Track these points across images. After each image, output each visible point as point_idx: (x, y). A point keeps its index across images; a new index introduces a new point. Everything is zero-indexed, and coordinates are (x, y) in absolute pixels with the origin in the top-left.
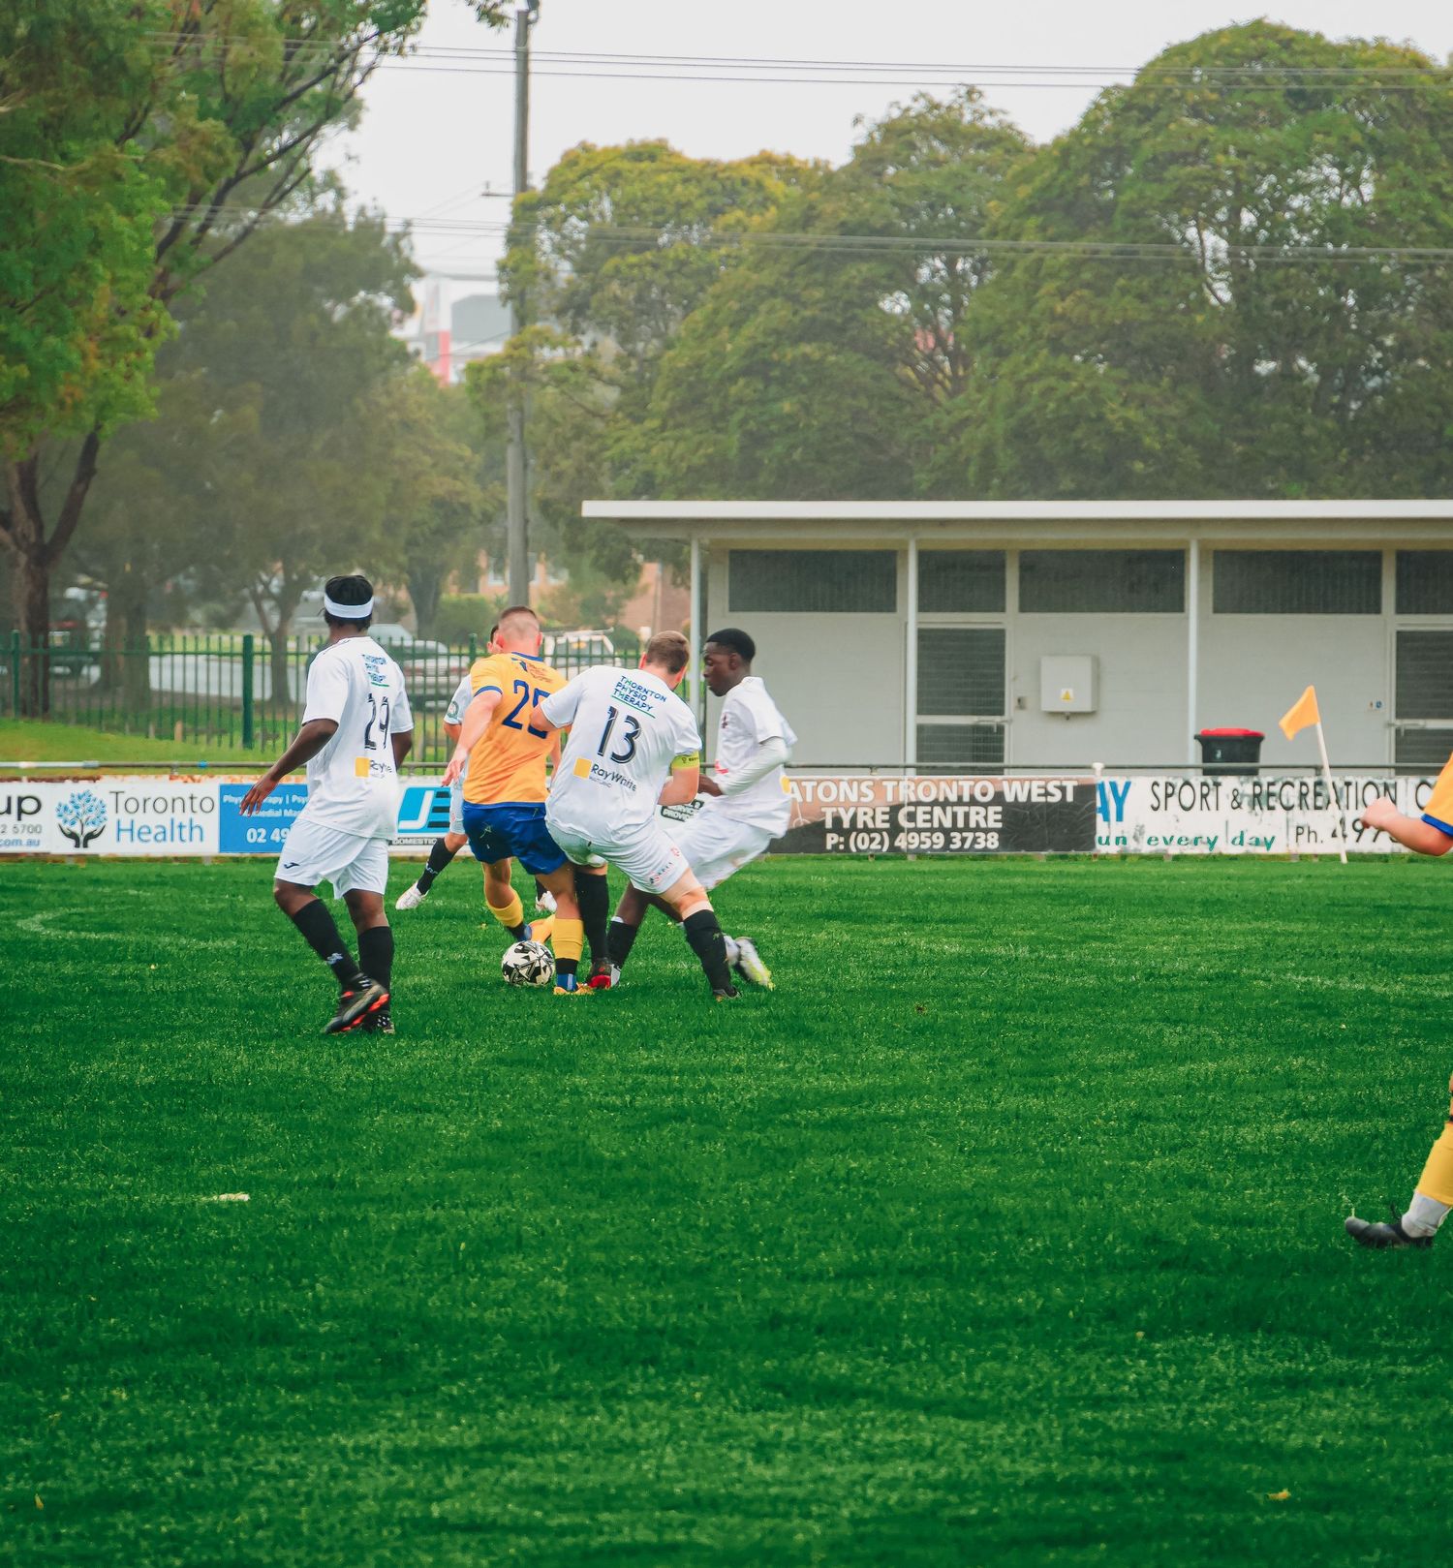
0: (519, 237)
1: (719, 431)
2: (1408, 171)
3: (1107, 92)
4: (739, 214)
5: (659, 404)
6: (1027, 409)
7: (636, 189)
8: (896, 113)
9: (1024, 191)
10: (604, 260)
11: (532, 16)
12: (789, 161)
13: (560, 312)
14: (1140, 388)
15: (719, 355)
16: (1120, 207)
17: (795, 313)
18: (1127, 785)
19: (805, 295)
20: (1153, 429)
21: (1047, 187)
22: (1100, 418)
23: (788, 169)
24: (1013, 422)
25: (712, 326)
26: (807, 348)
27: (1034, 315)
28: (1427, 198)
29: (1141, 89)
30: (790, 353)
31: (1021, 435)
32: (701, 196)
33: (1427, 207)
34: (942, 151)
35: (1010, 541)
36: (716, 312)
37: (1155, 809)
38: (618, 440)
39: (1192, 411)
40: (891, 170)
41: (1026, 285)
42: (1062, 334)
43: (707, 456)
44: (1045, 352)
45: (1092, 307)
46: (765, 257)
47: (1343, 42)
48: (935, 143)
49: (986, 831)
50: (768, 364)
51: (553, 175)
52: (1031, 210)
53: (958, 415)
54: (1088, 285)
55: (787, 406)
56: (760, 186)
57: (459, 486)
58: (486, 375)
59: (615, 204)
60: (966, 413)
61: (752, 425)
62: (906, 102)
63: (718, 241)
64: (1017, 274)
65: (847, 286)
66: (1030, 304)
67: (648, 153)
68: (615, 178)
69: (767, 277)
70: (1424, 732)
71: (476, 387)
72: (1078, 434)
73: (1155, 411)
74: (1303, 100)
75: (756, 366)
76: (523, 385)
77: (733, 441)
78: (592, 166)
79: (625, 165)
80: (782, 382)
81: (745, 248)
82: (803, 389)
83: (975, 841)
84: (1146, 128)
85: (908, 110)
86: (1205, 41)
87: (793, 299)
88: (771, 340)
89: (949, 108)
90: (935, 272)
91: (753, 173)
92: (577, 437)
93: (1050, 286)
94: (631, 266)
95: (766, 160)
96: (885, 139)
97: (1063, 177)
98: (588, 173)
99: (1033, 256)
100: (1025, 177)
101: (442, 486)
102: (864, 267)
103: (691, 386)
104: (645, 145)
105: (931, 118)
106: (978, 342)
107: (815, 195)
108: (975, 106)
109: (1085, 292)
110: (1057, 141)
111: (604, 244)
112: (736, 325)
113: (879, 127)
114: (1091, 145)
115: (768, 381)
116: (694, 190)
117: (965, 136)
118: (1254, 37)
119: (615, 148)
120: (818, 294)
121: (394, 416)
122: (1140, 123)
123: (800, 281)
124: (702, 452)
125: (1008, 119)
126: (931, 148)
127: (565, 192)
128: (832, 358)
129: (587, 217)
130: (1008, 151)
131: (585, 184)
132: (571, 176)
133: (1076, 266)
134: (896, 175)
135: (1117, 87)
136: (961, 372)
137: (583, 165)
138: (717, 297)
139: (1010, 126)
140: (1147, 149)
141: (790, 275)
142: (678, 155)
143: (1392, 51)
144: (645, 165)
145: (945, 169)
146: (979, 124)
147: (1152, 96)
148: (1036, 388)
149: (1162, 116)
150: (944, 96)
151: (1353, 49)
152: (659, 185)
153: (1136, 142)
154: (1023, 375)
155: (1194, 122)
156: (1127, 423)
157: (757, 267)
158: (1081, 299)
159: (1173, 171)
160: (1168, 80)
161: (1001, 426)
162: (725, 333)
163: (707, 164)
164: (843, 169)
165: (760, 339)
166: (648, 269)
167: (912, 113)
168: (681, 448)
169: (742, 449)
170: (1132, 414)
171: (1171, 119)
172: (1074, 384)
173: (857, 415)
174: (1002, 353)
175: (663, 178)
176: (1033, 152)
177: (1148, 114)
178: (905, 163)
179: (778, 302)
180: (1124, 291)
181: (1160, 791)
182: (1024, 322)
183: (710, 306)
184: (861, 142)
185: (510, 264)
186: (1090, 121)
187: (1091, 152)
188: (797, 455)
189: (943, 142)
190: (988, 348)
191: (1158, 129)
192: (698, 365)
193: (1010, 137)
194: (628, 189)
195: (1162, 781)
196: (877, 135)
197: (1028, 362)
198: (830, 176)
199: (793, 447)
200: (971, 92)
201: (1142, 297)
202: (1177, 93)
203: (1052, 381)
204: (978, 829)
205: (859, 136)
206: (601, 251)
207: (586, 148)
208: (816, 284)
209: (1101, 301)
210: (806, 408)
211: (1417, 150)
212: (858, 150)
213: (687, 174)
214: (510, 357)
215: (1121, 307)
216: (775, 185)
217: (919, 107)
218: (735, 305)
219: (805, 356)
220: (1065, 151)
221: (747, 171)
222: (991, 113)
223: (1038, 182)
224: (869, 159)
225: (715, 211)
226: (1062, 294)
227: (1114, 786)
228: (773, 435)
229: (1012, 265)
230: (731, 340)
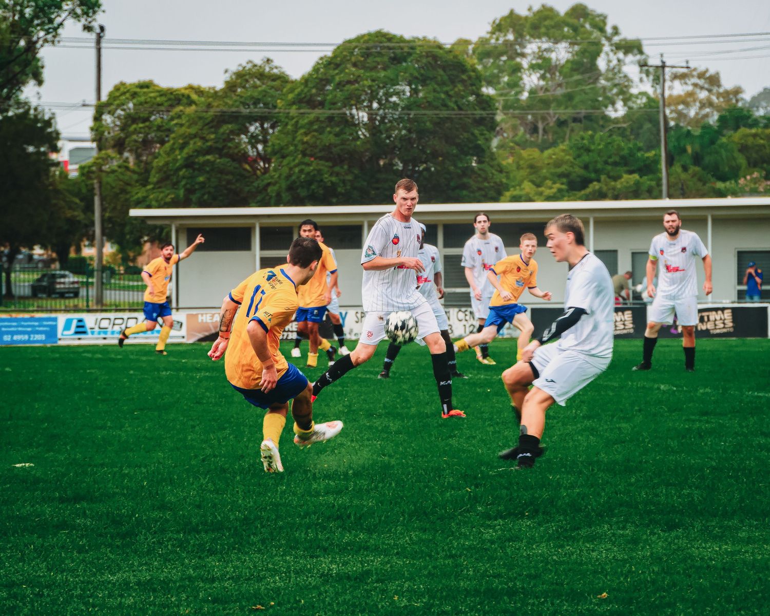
0: (97, 118)
1: (176, 189)
2: (436, 86)
3: (321, 59)
4: (181, 108)
5: (153, 178)
6: (294, 178)
7: (142, 99)
8: (241, 69)
9: (291, 96)
10: (130, 126)
11: (102, 34)
12: (199, 88)
13: (114, 147)
14: (337, 169)
15: (176, 160)
16: (327, 102)
17: (204, 144)
18: (346, 313)
19: (208, 137)
20: (341, 185)
21: (299, 94)
22: (322, 181)
23: (199, 92)
24: (289, 182)
25: (172, 149)
26: (209, 157)
27: (296, 142)
28: (443, 96)
29: (335, 57)
30: (201, 159)
31: (290, 188)
32: (166, 101)
33: (443, 100)
34: (258, 83)
35: (293, 223)
36: (174, 144)
37: (357, 322)
38: (137, 193)
39: (356, 177)
40: (239, 90)
41: (292, 131)
42: (306, 149)
43: (172, 199)
44: (300, 156)
45: (318, 139)
46: (192, 123)
47: (411, 39)
48: (256, 80)
49: (292, 332)
50: (194, 163)
51: (111, 95)
52: (294, 103)
53: (266, 182)
54: (315, 131)
55: (201, 179)
56: (189, 97)
57: (76, 213)
58: (86, 170)
59: (135, 105)
60: (269, 181)
61: (188, 186)
62: (244, 64)
63: (172, 119)
64: (289, 127)
65: (223, 134)
66: (294, 139)
67: (145, 85)
68: (134, 95)
69: (193, 130)
70: (455, 293)
71: (82, 174)
72: (313, 187)
73: (342, 178)
74: (397, 60)
75: (189, 164)
76: (100, 173)
77: (181, 192)
78: (125, 90)
79: (138, 90)
80: (199, 170)
81: (184, 120)
82: (208, 172)
83: (288, 336)
84: (337, 71)
85: (244, 68)
86: (358, 39)
87: (203, 138)
88: (195, 154)
89: (260, 67)
90: (256, 128)
91: (187, 92)
92: (121, 193)
93: (302, 131)
94: (141, 128)
95: (191, 87)
96: (237, 79)
97: (306, 90)
98: (124, 93)
99: (295, 120)
100: (292, 90)
101: (69, 213)
102: (230, 126)
103: (165, 172)
104: (144, 82)
105: (254, 70)
106: (274, 153)
107: (211, 100)
108: (270, 66)
109: (315, 134)
110: (303, 77)
111: (131, 119)
112: (182, 148)
113: (235, 73)
114: (316, 78)
115: (194, 170)
116: (164, 99)
117: (266, 77)
118: (377, 37)
119: (134, 84)
120: (213, 136)
121: (51, 188)
122: (335, 69)
123: (205, 132)
124: (170, 197)
125: (283, 70)
126: (254, 82)
127: (115, 100)
128: (218, 160)
129: (123, 110)
130: (282, 82)
131: (123, 97)
132: (117, 94)
133: (311, 123)
134: (241, 92)
135: (325, 56)
136: (267, 166)
137: (122, 90)
138: (174, 138)
139: (283, 73)
140: (337, 79)
141: (201, 130)
142: (158, 86)
143: (429, 41)
144: (145, 90)
145: (260, 89)
146: (272, 72)
147: (339, 59)
148: (297, 170)
149: (343, 66)
150: (258, 61)
151: (414, 41)
152: (151, 97)
153: (333, 77)
154: (292, 164)
155: (354, 69)
156: (332, 182)
157: (189, 127)
158: (314, 136)
159: (348, 87)
160: (345, 53)
161: (284, 184)
162: (177, 152)
163: (169, 89)
164: (221, 90)
165: (191, 153)
166: (147, 129)
167: (247, 68)
168: (162, 195)
169: (185, 195)
170: (334, 179)
171: (346, 68)
172: (311, 168)
173: (229, 182)
174: (283, 157)
175: (152, 95)
176: (292, 82)
177: (337, 66)
178: (244, 87)
179: (197, 139)
180: (330, 133)
181: (359, 315)
182: (292, 145)
183: (172, 142)
184: (228, 79)
185: (95, 128)
186: (316, 69)
187: (317, 81)
188: (206, 197)
189: (259, 79)
190: (278, 156)
191: (341, 72)
192: (167, 164)
193: (284, 77)
194: (139, 99)
195: (360, 312)
196: (234, 77)
197: (294, 160)
198: (216, 92)
199: (204, 195)
200: (268, 60)
201: (337, 135)
202: (348, 58)
203: (303, 167)
204: (289, 331)
205: (227, 77)
206: (130, 122)
207: (123, 84)
208: (213, 133)
209: (321, 136)
210: (209, 179)
211: (439, 78)
212: (227, 82)
213: (161, 93)
214: (95, 163)
215: (328, 138)
216: (194, 97)
217: (249, 66)
218: (181, 141)
219: (208, 160)
220: (306, 81)
221: (183, 91)
222: (276, 68)
223: (296, 92)
224: (231, 87)
225: (172, 106)
226: (306, 134)
227: (341, 314)
228: (196, 190)
229: (287, 124)
230: (180, 154)
